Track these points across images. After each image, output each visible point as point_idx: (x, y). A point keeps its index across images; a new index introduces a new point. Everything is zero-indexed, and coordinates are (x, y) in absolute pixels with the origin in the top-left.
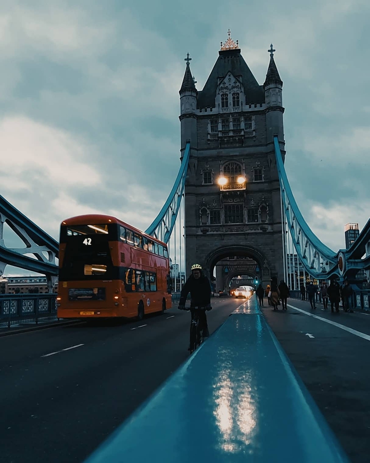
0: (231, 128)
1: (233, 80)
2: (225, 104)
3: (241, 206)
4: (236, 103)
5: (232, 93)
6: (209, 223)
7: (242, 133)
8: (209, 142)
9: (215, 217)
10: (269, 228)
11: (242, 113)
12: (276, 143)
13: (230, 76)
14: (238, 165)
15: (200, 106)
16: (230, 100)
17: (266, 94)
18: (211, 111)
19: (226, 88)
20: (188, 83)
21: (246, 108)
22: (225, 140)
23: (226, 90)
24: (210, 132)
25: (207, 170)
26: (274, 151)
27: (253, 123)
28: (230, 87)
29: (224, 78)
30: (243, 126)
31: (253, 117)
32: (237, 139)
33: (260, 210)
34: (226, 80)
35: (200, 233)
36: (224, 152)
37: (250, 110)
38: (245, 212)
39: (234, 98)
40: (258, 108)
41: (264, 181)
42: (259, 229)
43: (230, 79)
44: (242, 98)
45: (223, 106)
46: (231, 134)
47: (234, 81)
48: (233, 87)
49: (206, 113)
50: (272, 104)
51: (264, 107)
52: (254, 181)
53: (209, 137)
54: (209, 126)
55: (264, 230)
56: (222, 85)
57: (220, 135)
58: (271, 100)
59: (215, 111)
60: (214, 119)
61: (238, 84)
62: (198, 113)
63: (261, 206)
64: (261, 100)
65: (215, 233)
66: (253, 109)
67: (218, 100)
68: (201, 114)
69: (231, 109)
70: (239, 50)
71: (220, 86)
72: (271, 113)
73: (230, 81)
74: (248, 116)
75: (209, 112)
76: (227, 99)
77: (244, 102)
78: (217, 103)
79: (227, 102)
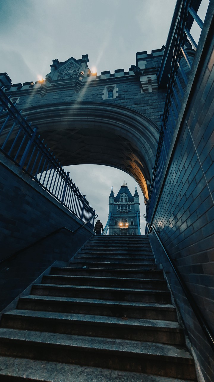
0: (124, 208)
1: (125, 194)
2: (122, 201)
3: (127, 233)
4: (126, 201)
7: (127, 210)
8: (117, 212)
11: (128, 204)
12: (137, 214)
14: (126, 220)
15: (115, 201)
16: (124, 200)
17: (134, 199)
20: (112, 195)
21: (129, 203)
22: (122, 212)
24: (118, 209)
25: (116, 221)
26: (136, 216)
27: (131, 207)
28: (124, 196)
29: (122, 194)
30: (127, 208)
31: (131, 206)
32: (126, 212)
34: (123, 194)
36: (122, 215)
37: (130, 203)
40: (132, 203)
41: (133, 225)
44: (127, 200)
45: (122, 202)
46: (124, 210)
48: (125, 197)
49: (117, 204)
50: (136, 202)
51: (134, 203)
52: (131, 225)
54: (118, 207)
57: (121, 210)
58: (136, 201)
59: (119, 203)
60: (119, 205)
64: (133, 201)
66: (131, 203)
67: (120, 200)
68: (115, 204)
69: (124, 203)
70: (127, 186)
71: (121, 196)
72: (136, 205)
73: (124, 195)
74: (129, 205)
75: (117, 203)
77: (128, 201)
78: (120, 201)
79: (123, 201)
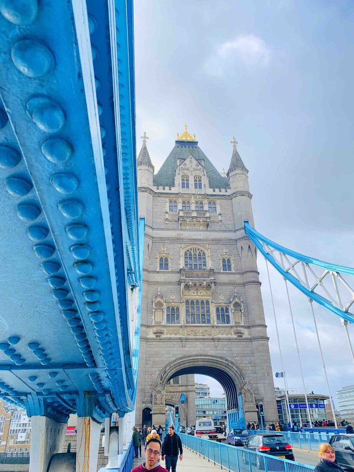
0: (194, 208)
1: (195, 162)
2: (185, 185)
3: (208, 302)
4: (198, 185)
5: (194, 175)
6: (164, 323)
7: (208, 215)
8: (167, 222)
9: (173, 314)
10: (246, 333)
11: (206, 196)
13: (191, 158)
14: (202, 251)
15: (157, 182)
16: (192, 182)
17: (231, 181)
18: (170, 189)
19: (188, 169)
21: (210, 191)
22: (188, 220)
23: (187, 171)
24: (168, 212)
25: (164, 253)
26: (245, 237)
27: (218, 206)
28: (191, 169)
29: (184, 160)
30: (206, 208)
31: (218, 202)
32: (201, 221)
33: (232, 307)
34: (187, 162)
35: (152, 336)
36: (186, 234)
37: (215, 193)
38: (213, 309)
39: (195, 180)
40: (224, 192)
41: (234, 272)
42: (233, 334)
43: (191, 162)
44: (205, 181)
45: (183, 187)
46: (194, 215)
47: (196, 164)
48: (195, 170)
49: (164, 191)
50: (239, 189)
51: (229, 192)
52: (222, 271)
53: (167, 216)
54: (168, 204)
55: (240, 334)
56: (182, 166)
57: (181, 214)
58: (236, 184)
59: (174, 190)
60: (173, 197)
61: (200, 167)
62: (154, 189)
63: (234, 302)
64: (227, 186)
65: (173, 336)
66: (217, 192)
67: (178, 180)
68: (158, 191)
69: (192, 189)
70: (197, 142)
71: (181, 167)
72: (239, 198)
74: (212, 199)
75: (167, 191)
76: (187, 180)
77: (207, 185)
78: (176, 183)
79: (188, 184)
